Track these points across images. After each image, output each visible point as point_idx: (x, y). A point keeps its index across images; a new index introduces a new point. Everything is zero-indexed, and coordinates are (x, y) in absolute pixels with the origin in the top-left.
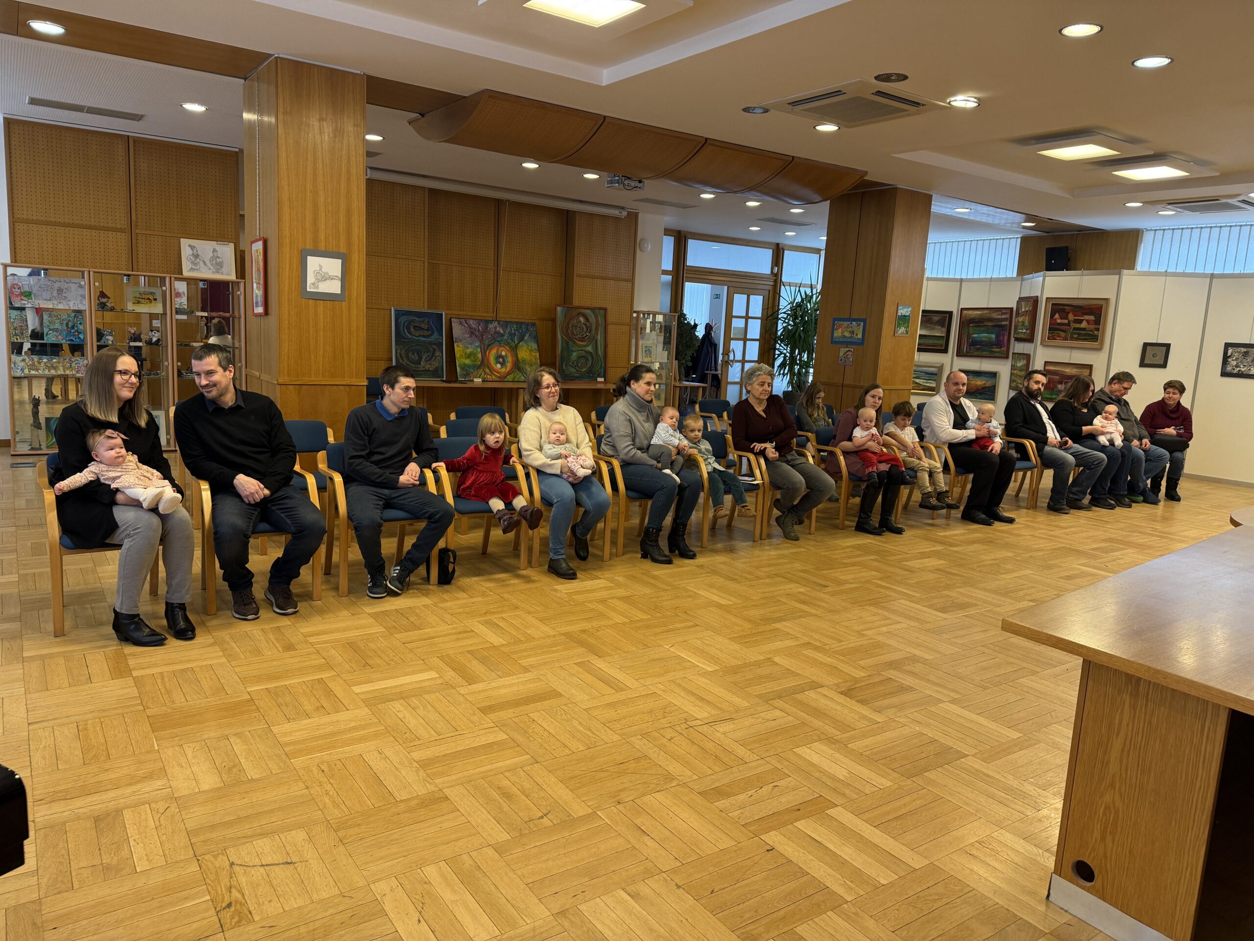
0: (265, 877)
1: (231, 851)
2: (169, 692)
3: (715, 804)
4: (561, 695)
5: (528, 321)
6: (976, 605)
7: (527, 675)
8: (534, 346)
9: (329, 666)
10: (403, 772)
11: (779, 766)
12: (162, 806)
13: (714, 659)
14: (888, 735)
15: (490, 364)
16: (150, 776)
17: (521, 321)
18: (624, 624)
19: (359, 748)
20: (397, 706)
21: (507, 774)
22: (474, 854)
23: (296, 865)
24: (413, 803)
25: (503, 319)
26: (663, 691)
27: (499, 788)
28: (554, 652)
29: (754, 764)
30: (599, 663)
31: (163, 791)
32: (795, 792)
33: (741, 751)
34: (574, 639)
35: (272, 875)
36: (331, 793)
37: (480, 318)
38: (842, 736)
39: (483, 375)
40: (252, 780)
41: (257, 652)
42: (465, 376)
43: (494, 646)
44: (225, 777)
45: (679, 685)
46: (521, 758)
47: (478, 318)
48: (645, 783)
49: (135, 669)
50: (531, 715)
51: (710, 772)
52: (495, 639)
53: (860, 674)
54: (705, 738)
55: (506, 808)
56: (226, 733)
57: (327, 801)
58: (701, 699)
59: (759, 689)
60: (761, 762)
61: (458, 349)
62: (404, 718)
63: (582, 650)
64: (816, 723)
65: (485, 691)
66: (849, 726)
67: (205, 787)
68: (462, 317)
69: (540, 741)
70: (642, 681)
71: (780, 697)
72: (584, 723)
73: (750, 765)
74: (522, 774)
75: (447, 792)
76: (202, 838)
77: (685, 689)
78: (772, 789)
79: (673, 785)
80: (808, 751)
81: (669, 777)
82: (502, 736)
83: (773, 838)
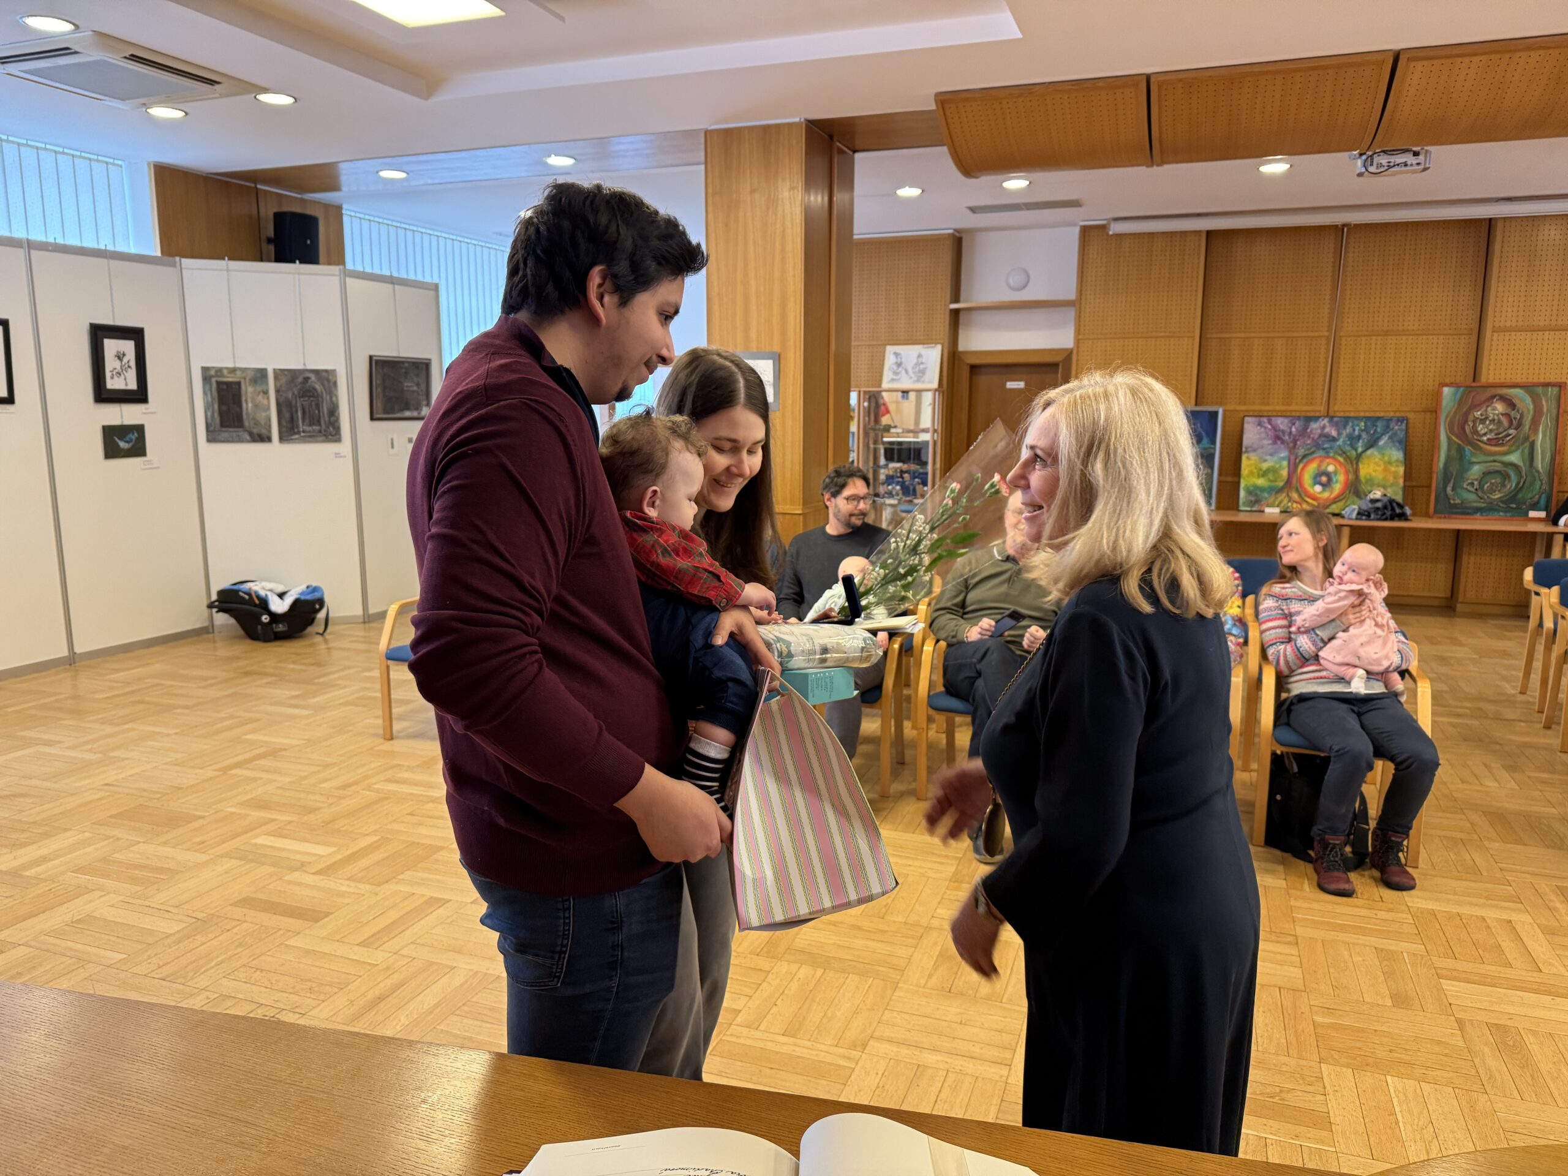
5: (1392, 414)
8: (1397, 455)
15: (1302, 486)
17: (1378, 414)
25: (1342, 414)
37: (1298, 414)
39: (1285, 501)
42: (1252, 503)
47: (1294, 414)
61: (1248, 463)
68: (1265, 414)
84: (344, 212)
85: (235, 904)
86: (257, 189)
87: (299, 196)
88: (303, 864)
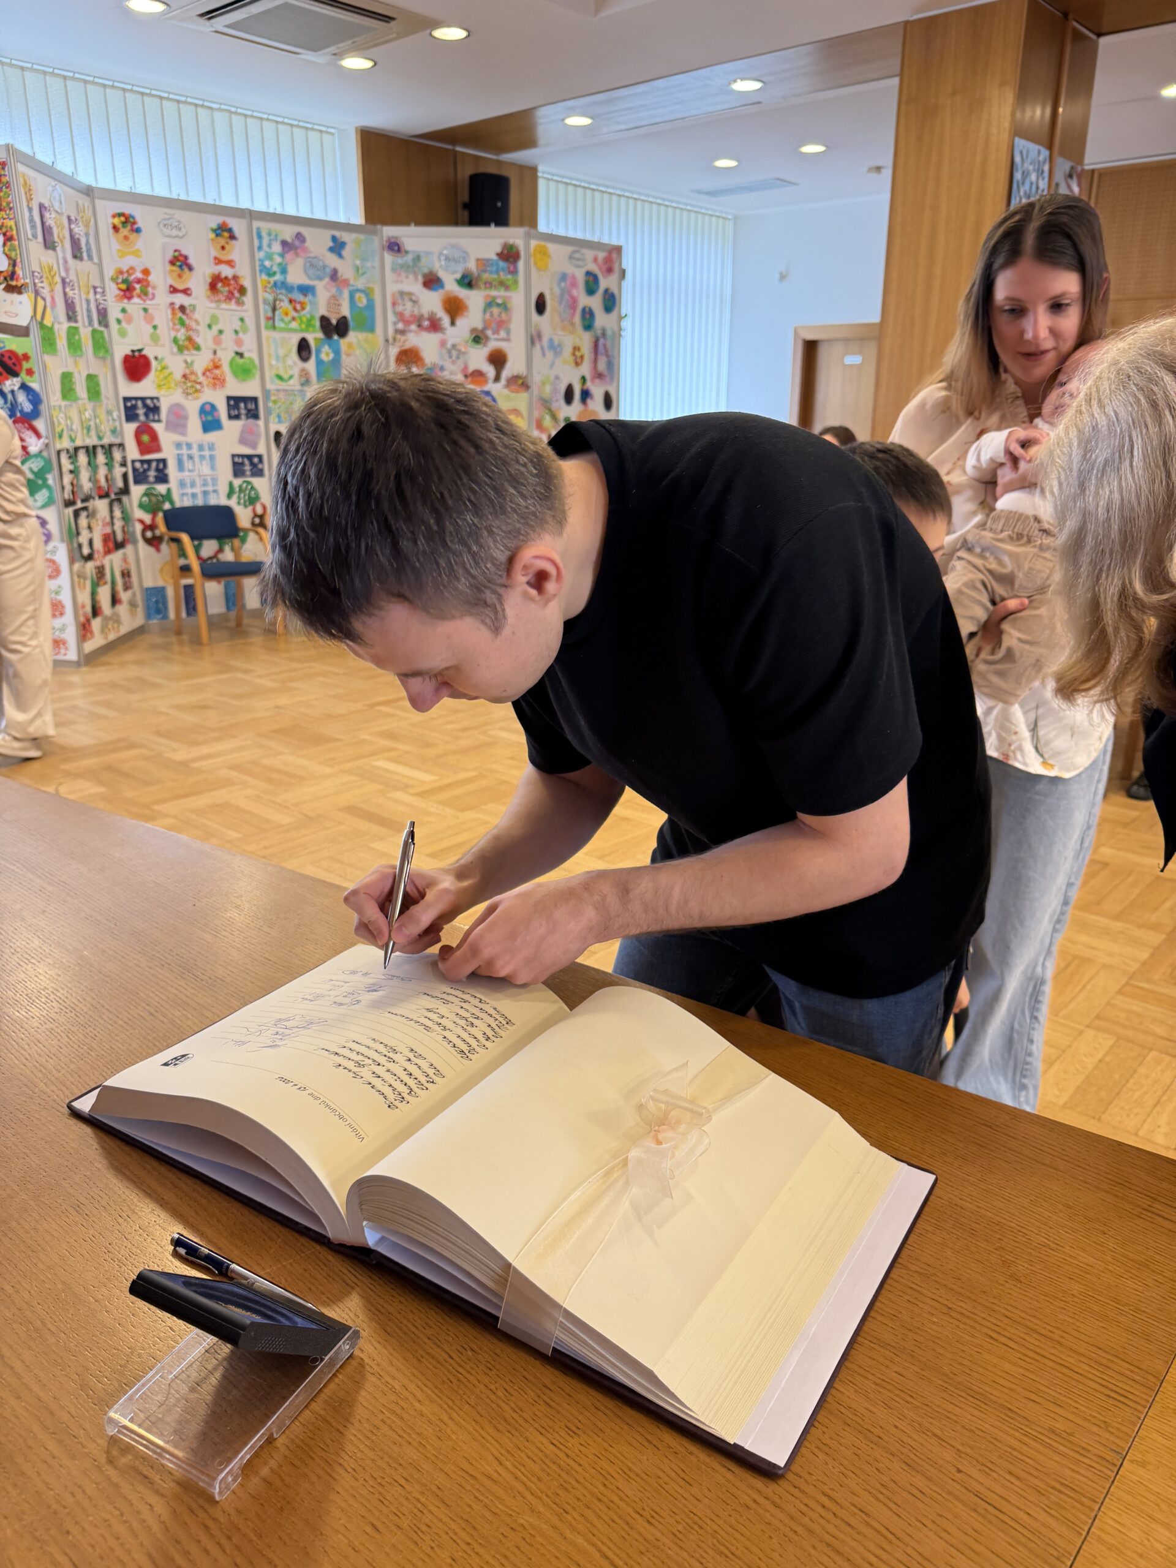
84: (540, 174)
85: (340, 810)
86: (456, 152)
87: (494, 157)
88: (407, 786)
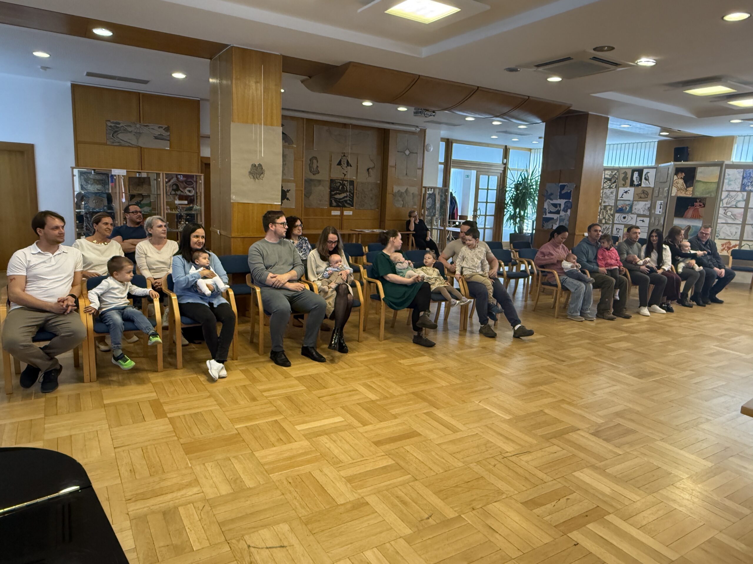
0: (271, 556)
1: (246, 537)
2: (190, 428)
3: (534, 511)
4: (421, 435)
6: (658, 373)
7: (396, 420)
9: (278, 412)
10: (338, 485)
11: (567, 485)
12: (200, 505)
13: (507, 411)
14: (628, 464)
16: (189, 485)
18: (447, 386)
19: (307, 468)
20: (324, 440)
21: (400, 487)
22: (392, 543)
23: (287, 548)
24: (349, 506)
26: (482, 433)
27: (397, 497)
28: (409, 405)
29: (550, 483)
30: (439, 414)
31: (199, 495)
32: (581, 504)
33: (541, 475)
34: (419, 396)
35: (274, 555)
36: (298, 498)
38: (600, 464)
40: (250, 489)
41: (235, 402)
43: (372, 400)
44: (233, 486)
45: (491, 429)
46: (405, 477)
48: (486, 495)
49: (168, 413)
50: (405, 447)
51: (525, 489)
52: (372, 396)
53: (600, 421)
54: (515, 465)
55: (405, 511)
56: (228, 455)
57: (297, 504)
58: (507, 438)
59: (539, 432)
60: (554, 482)
62: (330, 447)
63: (426, 404)
64: (582, 455)
65: (373, 430)
66: (602, 457)
67: (224, 493)
69: (415, 465)
70: (467, 425)
71: (555, 437)
72: (439, 454)
73: (547, 484)
74: (409, 488)
75: (367, 499)
76: (227, 528)
77: (494, 431)
78: (567, 501)
79: (504, 497)
80: (581, 474)
81: (500, 492)
82: (391, 462)
83: (576, 535)
